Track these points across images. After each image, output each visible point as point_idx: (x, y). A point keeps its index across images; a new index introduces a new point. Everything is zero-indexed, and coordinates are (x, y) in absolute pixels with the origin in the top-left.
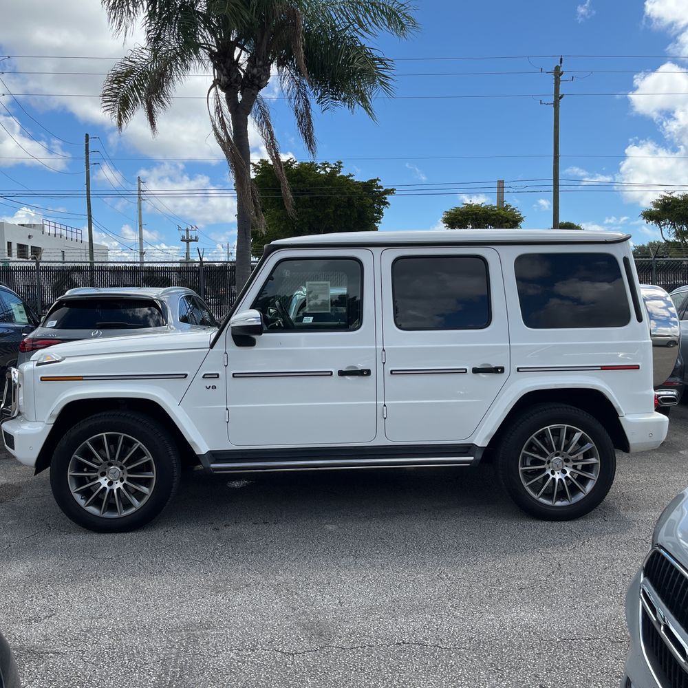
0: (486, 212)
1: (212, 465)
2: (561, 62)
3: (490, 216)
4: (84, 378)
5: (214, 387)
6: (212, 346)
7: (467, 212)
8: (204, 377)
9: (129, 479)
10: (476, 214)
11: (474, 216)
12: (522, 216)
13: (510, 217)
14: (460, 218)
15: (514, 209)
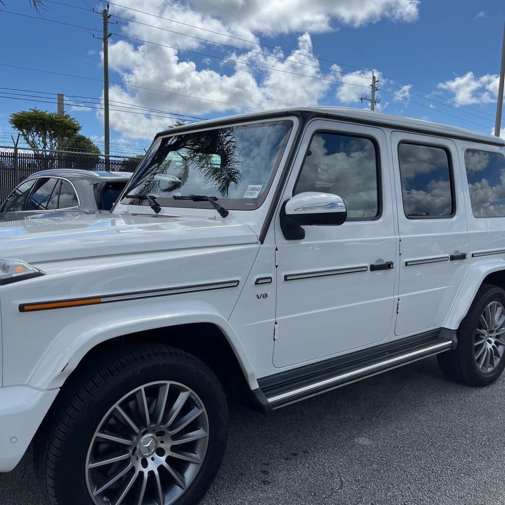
0: (52, 119)
1: (270, 400)
2: (108, 8)
3: (55, 122)
4: (102, 300)
5: (265, 296)
6: (262, 239)
7: (35, 117)
8: (257, 283)
9: (173, 448)
10: (42, 119)
11: (41, 121)
12: (80, 125)
13: (71, 125)
14: (29, 120)
15: (73, 119)
